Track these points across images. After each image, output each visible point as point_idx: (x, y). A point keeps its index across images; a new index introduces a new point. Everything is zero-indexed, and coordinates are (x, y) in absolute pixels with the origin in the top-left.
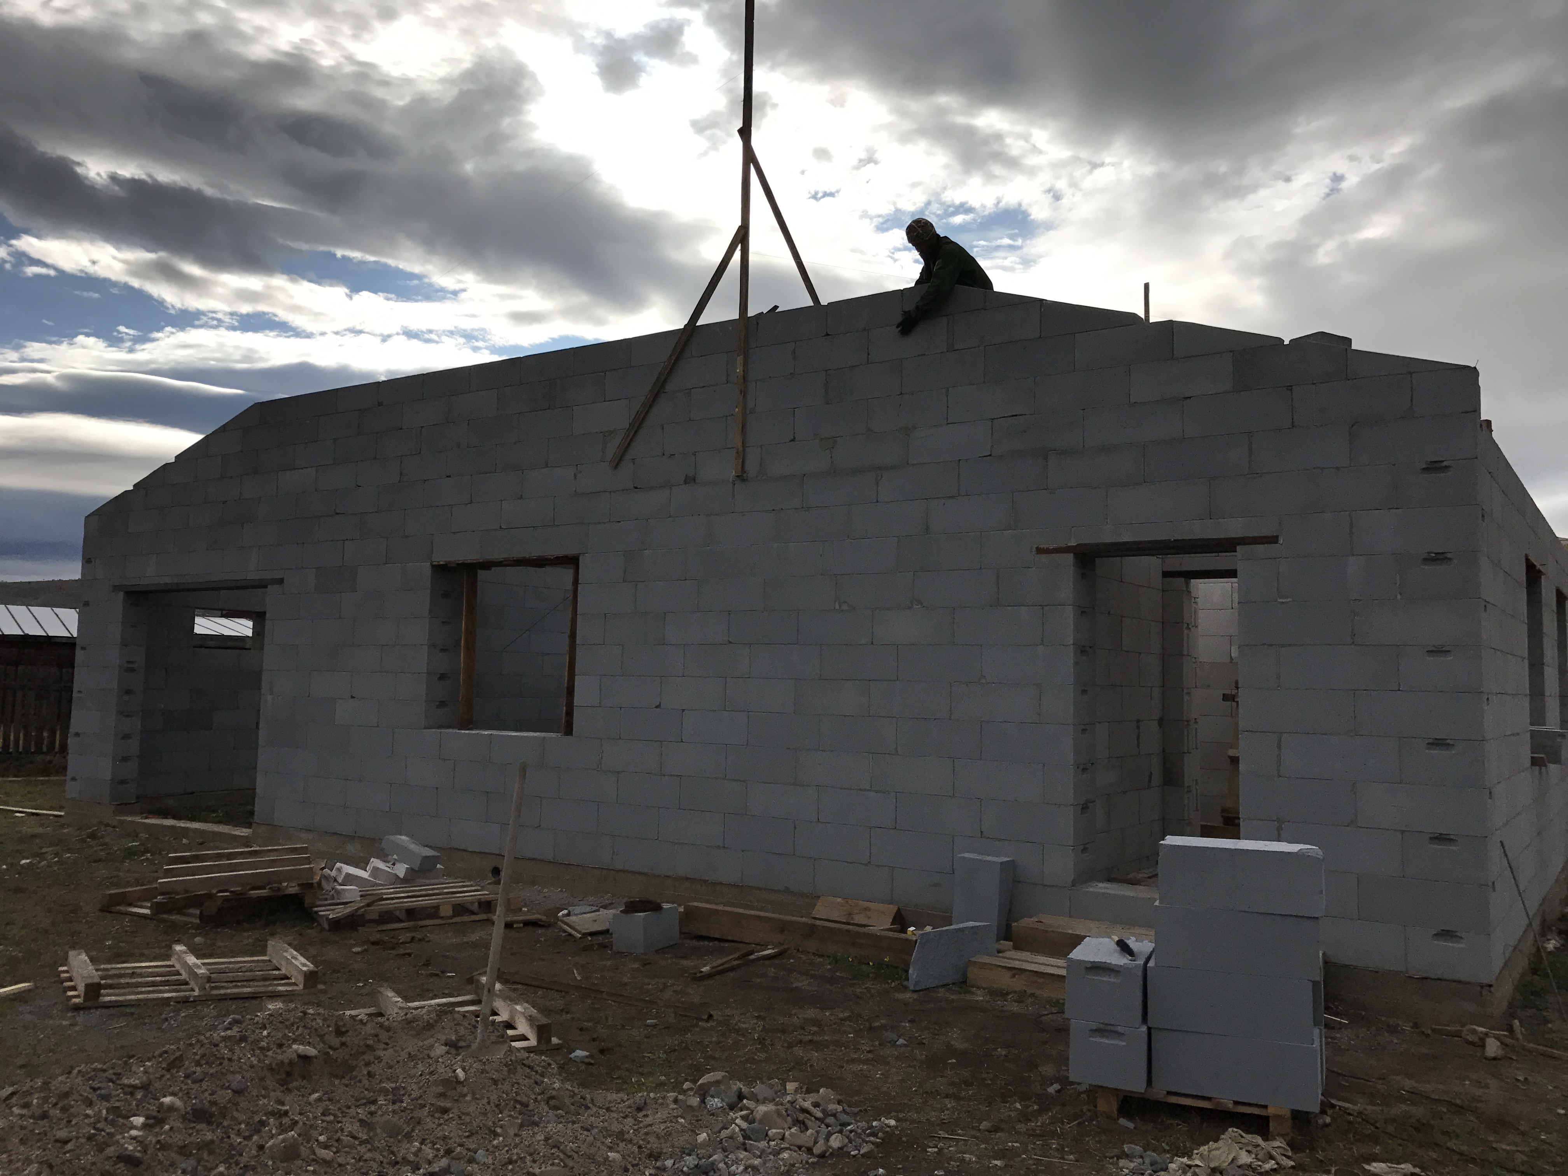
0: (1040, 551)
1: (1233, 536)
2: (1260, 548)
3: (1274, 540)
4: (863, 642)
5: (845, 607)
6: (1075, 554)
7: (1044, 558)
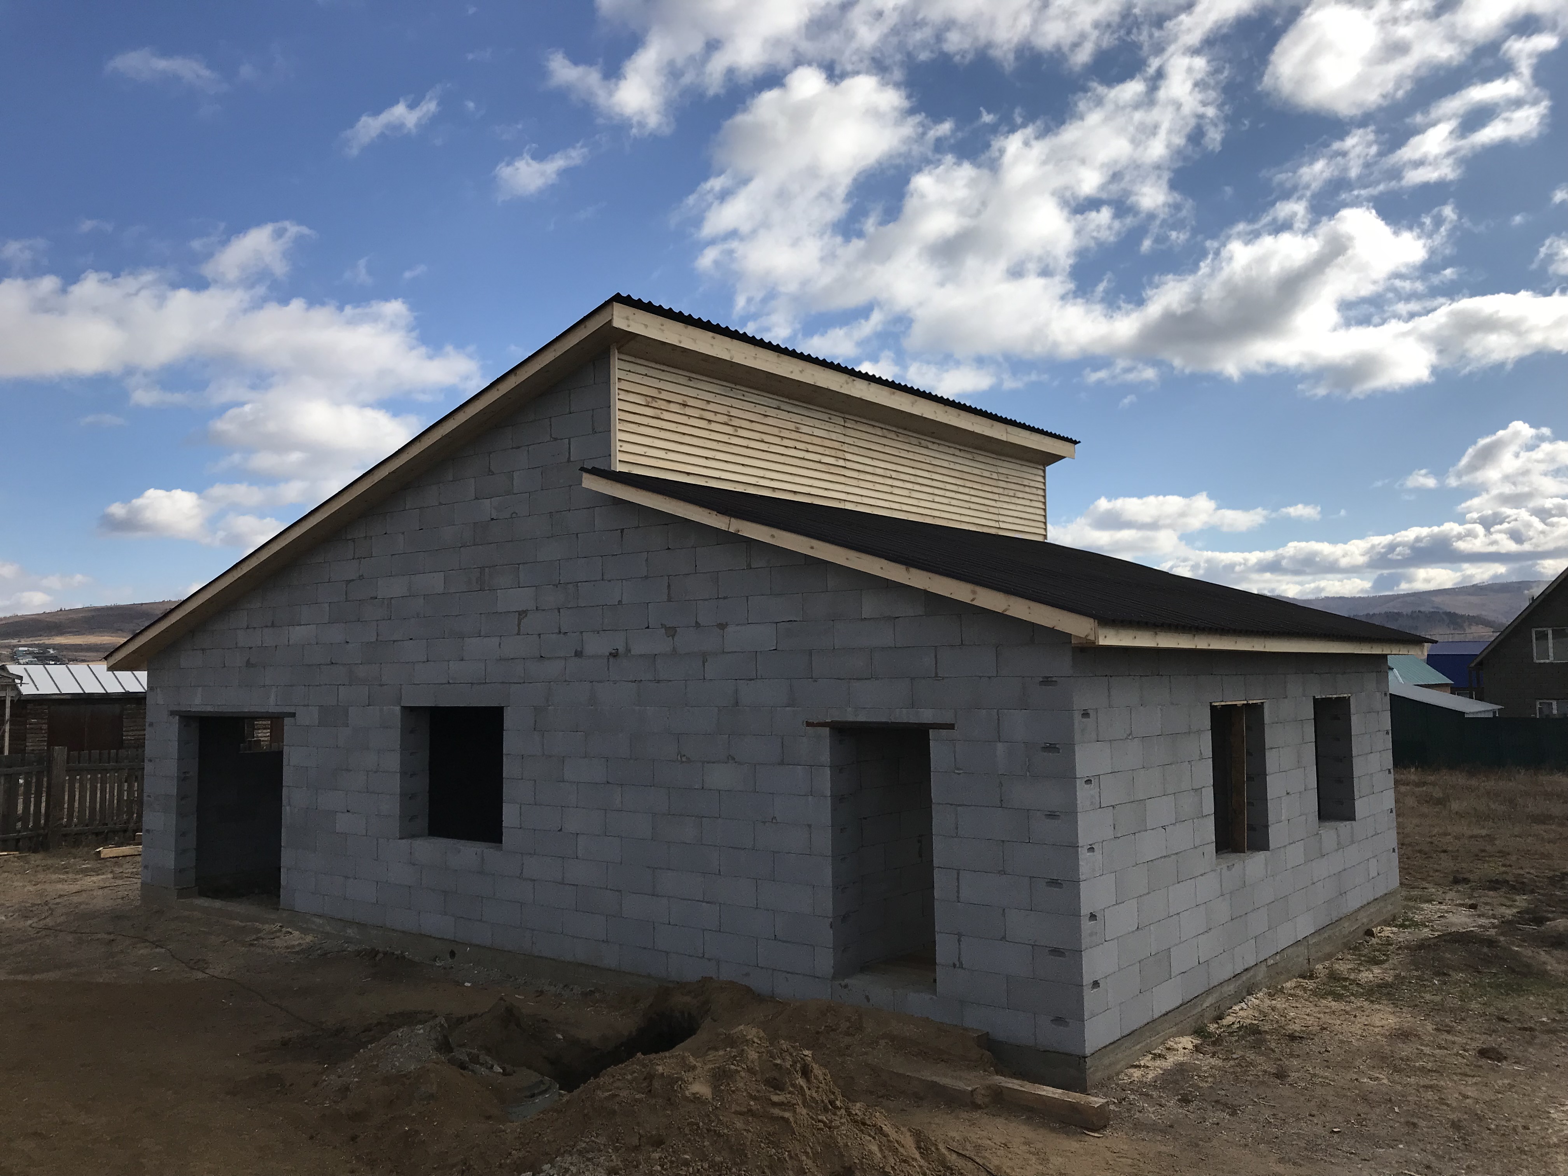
0: (809, 724)
1: (926, 722)
2: (944, 732)
3: (951, 727)
4: (696, 787)
5: (684, 759)
6: (830, 728)
7: (810, 730)
